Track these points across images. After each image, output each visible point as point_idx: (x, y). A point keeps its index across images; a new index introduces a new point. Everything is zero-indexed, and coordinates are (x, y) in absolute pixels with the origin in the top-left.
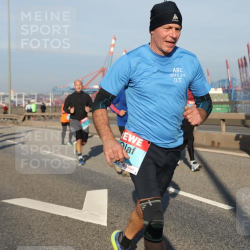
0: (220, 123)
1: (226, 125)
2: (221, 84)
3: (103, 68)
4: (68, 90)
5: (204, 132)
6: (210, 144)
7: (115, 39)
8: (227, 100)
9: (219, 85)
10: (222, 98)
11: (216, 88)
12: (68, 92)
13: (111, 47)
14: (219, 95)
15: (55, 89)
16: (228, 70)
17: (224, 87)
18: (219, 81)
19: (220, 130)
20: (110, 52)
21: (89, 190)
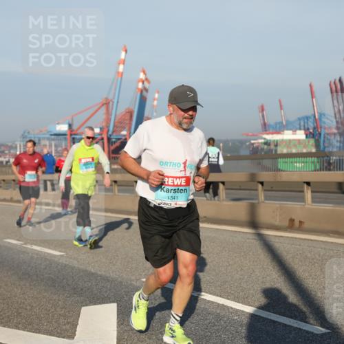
0: (303, 187)
1: (312, 192)
2: (302, 123)
3: (107, 99)
4: (48, 136)
5: (277, 203)
6: (286, 223)
7: (126, 51)
8: (314, 150)
9: (300, 124)
10: (305, 147)
11: (294, 131)
12: (48, 139)
13: (119, 64)
14: (299, 141)
15: (26, 134)
16: (314, 100)
17: (308, 129)
18: (299, 119)
19: (303, 199)
20: (118, 73)
21: (87, 305)
